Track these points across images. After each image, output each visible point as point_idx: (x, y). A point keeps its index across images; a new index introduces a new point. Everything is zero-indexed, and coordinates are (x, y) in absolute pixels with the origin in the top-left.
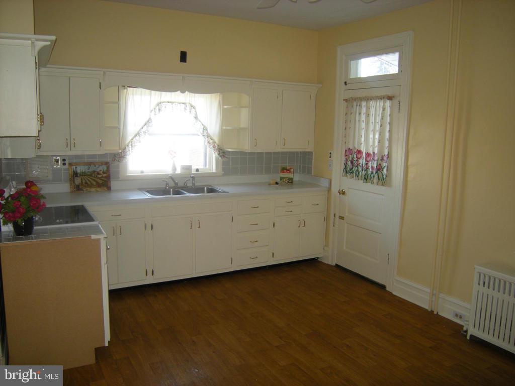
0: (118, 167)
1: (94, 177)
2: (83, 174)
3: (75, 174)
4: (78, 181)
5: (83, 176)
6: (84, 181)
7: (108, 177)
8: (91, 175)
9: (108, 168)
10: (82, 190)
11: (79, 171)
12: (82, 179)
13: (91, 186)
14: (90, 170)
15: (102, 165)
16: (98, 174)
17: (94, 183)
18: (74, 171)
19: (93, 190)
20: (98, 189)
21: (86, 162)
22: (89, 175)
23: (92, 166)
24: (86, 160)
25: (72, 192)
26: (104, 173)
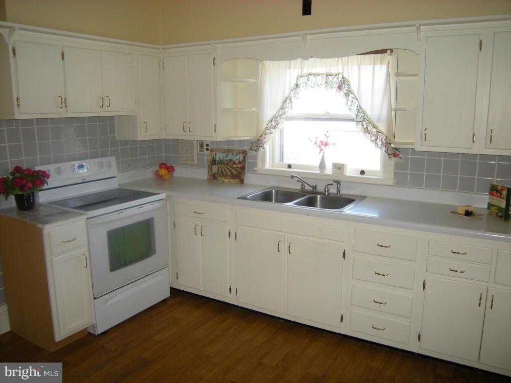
0: (255, 157)
1: (230, 166)
2: (221, 162)
3: (214, 162)
4: (215, 169)
5: (220, 164)
6: (220, 170)
7: (243, 168)
8: (227, 164)
9: (245, 157)
10: (217, 179)
11: (217, 159)
12: (218, 167)
13: (226, 176)
14: (228, 158)
15: (240, 153)
16: (234, 163)
17: (229, 173)
18: (213, 158)
19: (227, 180)
20: (232, 181)
21: (226, 148)
22: (224, 164)
23: (230, 154)
24: (226, 147)
25: (209, 180)
26: (240, 163)
